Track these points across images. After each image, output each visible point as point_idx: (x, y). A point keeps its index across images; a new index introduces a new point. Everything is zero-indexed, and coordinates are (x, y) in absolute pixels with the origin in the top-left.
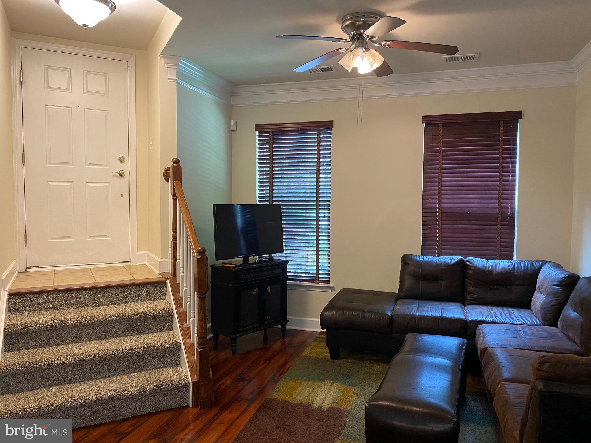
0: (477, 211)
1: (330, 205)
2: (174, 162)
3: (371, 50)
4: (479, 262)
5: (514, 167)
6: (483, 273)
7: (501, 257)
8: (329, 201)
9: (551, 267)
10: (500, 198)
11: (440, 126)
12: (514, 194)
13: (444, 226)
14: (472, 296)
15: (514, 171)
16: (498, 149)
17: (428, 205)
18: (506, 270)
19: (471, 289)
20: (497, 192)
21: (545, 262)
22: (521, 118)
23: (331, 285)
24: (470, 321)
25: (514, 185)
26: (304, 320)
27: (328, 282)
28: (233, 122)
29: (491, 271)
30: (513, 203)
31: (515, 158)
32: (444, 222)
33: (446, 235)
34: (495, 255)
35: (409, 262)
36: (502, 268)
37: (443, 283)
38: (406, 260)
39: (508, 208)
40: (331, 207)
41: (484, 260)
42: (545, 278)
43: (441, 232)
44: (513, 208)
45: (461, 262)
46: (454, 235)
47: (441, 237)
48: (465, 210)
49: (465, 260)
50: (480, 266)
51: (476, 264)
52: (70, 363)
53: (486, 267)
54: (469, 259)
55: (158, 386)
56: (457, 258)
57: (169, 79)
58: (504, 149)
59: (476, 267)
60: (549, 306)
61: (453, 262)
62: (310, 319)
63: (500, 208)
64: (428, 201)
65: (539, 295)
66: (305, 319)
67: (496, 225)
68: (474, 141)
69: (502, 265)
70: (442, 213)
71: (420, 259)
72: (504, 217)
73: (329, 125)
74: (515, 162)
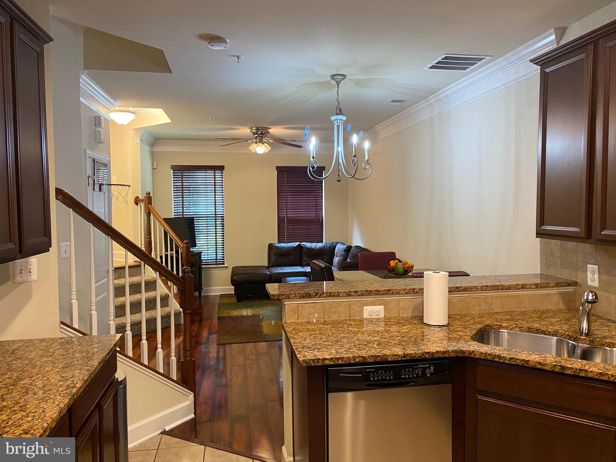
0: (304, 218)
1: (223, 217)
2: (147, 194)
3: (265, 144)
4: (308, 245)
5: (322, 195)
6: (310, 249)
7: (318, 242)
8: (223, 214)
9: (341, 244)
10: (316, 211)
11: (285, 172)
12: (322, 209)
13: (289, 227)
14: (306, 262)
15: (322, 197)
16: (314, 186)
17: (281, 216)
18: (321, 247)
19: (305, 259)
20: (315, 208)
21: (338, 243)
22: (324, 170)
23: (226, 265)
24: (308, 272)
25: (322, 205)
26: (209, 289)
27: (224, 264)
28: (155, 163)
29: (314, 248)
30: (322, 214)
31: (322, 190)
32: (289, 225)
33: (290, 231)
34: (315, 241)
35: (273, 247)
36: (319, 247)
37: (291, 257)
38: (271, 246)
39: (320, 216)
40: (224, 218)
41: (310, 244)
42: (338, 249)
43: (287, 230)
44: (322, 216)
45: (299, 244)
46: (294, 231)
47: (287, 233)
48: (299, 218)
49: (301, 244)
50: (309, 247)
51: (307, 246)
52: (120, 306)
53: (312, 247)
54: (303, 243)
55: (167, 314)
56: (297, 243)
57: (136, 143)
58: (317, 186)
59: (307, 247)
60: (341, 261)
61: (296, 246)
62: (213, 288)
63: (316, 216)
64: (280, 213)
65: (336, 258)
66: (211, 288)
67: (315, 225)
68: (304, 181)
69: (319, 245)
70: (288, 220)
71: (277, 245)
72: (318, 221)
73: (221, 168)
74: (322, 193)
